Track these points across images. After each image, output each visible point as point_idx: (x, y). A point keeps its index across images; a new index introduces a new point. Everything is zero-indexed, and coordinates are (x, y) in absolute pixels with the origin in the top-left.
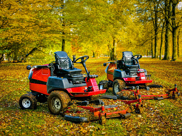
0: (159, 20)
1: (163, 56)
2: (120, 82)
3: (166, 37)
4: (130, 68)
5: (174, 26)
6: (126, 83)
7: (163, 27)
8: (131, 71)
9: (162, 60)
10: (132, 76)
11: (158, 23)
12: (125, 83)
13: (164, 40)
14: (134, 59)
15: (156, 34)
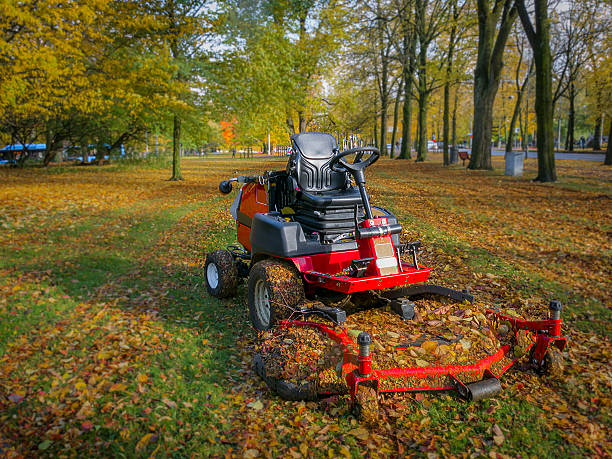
0: (390, 79)
1: (398, 151)
2: (278, 275)
3: (406, 112)
4: (323, 211)
5: (423, 89)
6: (304, 281)
7: (400, 92)
8: (328, 225)
9: (398, 158)
10: (334, 248)
11: (388, 86)
12: (300, 281)
13: (400, 119)
14: (343, 166)
15: (384, 107)
